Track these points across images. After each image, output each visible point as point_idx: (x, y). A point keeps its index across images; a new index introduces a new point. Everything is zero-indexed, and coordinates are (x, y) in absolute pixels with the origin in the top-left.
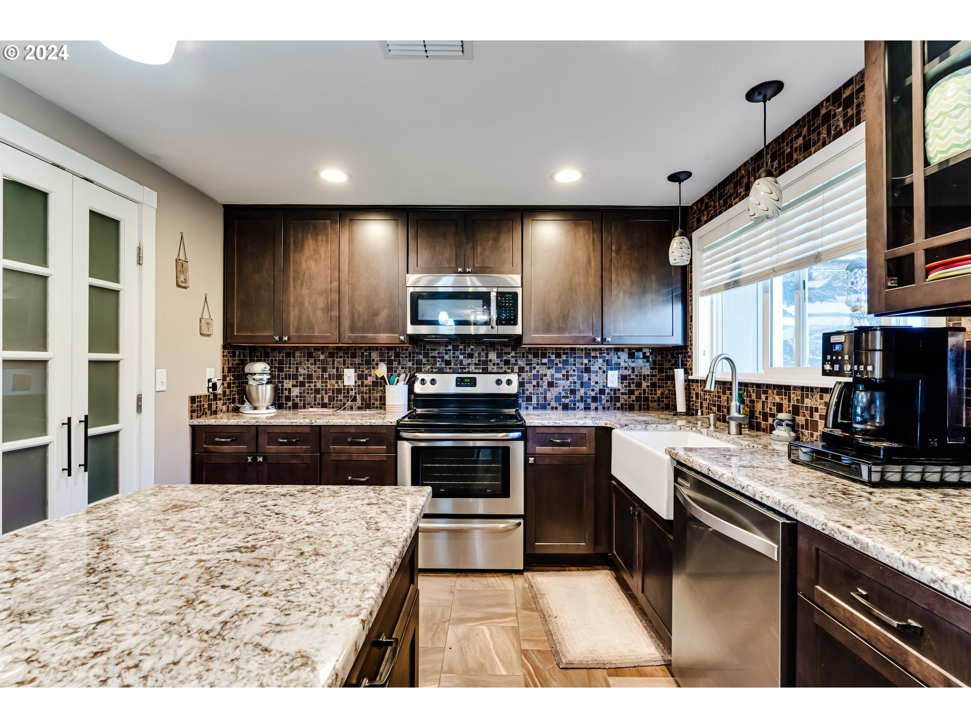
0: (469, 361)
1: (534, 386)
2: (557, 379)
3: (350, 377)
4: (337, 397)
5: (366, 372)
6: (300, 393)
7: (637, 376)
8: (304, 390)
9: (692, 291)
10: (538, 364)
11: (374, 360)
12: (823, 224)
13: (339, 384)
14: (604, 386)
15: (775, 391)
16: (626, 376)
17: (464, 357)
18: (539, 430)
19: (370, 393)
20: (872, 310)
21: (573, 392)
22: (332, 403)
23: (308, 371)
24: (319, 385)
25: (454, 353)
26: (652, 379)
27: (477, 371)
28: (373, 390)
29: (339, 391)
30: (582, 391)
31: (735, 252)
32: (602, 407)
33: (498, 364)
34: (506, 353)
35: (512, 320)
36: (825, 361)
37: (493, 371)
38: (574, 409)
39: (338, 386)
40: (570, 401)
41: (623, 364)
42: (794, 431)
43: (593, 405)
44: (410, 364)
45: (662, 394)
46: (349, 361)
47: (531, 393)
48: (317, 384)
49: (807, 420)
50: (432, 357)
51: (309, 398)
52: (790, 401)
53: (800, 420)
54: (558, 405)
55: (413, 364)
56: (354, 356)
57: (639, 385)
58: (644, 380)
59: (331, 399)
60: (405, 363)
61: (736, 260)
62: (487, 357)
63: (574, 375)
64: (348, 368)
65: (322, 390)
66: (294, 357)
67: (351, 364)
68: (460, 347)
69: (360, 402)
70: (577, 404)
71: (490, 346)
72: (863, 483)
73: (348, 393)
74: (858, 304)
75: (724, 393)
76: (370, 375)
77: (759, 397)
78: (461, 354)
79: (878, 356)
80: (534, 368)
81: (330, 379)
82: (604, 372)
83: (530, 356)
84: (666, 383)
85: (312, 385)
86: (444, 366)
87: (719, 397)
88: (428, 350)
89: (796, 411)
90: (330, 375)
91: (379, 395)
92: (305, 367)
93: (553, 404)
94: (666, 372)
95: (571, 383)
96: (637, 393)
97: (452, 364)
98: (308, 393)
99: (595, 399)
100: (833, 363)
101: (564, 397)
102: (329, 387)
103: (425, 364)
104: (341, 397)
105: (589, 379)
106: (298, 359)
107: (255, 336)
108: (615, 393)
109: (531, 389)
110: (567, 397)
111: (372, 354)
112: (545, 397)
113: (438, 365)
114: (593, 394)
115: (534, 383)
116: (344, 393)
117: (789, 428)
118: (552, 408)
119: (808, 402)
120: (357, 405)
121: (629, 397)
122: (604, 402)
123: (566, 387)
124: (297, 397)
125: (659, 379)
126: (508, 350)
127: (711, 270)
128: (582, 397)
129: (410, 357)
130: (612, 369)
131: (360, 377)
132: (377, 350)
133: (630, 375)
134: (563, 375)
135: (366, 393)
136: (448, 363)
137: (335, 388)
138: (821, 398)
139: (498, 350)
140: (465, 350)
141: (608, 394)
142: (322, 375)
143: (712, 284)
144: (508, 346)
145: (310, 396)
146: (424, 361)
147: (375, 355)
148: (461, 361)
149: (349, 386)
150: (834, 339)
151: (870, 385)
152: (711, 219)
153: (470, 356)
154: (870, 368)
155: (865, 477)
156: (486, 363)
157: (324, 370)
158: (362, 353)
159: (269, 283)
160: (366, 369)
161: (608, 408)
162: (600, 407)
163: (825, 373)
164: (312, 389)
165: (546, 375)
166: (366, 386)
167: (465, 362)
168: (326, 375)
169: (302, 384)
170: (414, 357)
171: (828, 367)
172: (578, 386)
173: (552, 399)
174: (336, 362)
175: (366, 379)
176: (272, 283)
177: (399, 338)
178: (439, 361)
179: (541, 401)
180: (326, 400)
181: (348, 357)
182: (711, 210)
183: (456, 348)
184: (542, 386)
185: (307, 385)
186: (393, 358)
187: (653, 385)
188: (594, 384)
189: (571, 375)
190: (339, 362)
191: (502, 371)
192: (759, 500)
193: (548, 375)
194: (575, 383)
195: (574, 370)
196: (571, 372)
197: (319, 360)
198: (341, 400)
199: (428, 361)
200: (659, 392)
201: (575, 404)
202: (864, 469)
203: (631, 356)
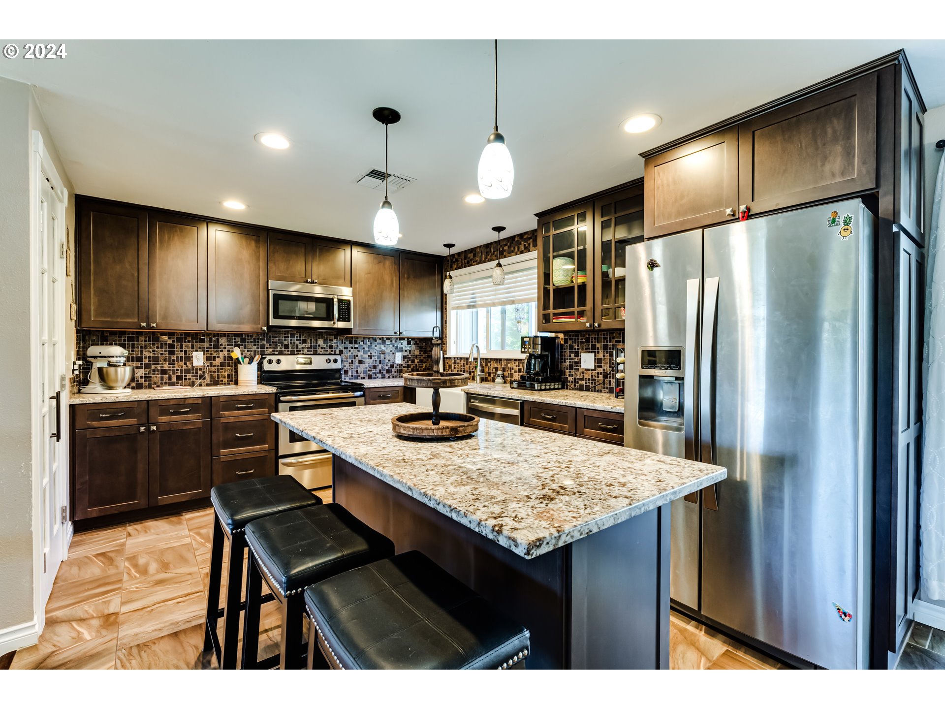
0: (303, 345)
1: (350, 363)
2: (364, 358)
3: (198, 359)
4: (186, 376)
5: (215, 354)
6: (145, 374)
7: (412, 355)
8: (150, 371)
9: (446, 306)
10: (352, 348)
11: (222, 345)
12: (515, 287)
13: (188, 365)
14: (393, 363)
15: (495, 362)
16: (406, 356)
17: (300, 343)
18: (372, 390)
19: (218, 372)
20: (539, 330)
21: (375, 367)
22: (180, 382)
23: (155, 354)
24: (166, 366)
25: (291, 340)
26: (420, 358)
27: (309, 353)
28: (222, 369)
29: (188, 371)
30: (380, 366)
31: (473, 290)
32: (392, 376)
33: (324, 348)
34: (330, 340)
35: (347, 318)
36: (522, 348)
37: (321, 353)
38: (375, 378)
39: (187, 366)
40: (373, 373)
41: (404, 349)
42: (504, 379)
43: (387, 375)
44: (255, 348)
45: (426, 367)
46: (197, 345)
47: (347, 368)
48: (164, 365)
49: (509, 374)
50: (273, 342)
51: (155, 378)
52: (501, 366)
53: (506, 374)
54: (365, 376)
55: (257, 348)
56: (202, 341)
57: (413, 361)
58: (416, 358)
59: (179, 378)
60: (250, 347)
61: (473, 294)
62: (317, 343)
63: (376, 356)
64: (197, 351)
65: (170, 370)
66: (138, 341)
67: (200, 348)
68: (296, 336)
69: (209, 380)
70: (377, 375)
71: (319, 335)
72: (536, 390)
73: (197, 373)
74: (520, 320)
75: (467, 364)
76: (218, 357)
77: (486, 365)
78: (297, 340)
79: (540, 346)
80: (350, 351)
81: (178, 361)
82: (393, 353)
83: (347, 342)
84: (428, 360)
85: (159, 367)
86: (283, 349)
87: (464, 366)
88: (270, 337)
89: (504, 370)
90: (177, 357)
91: (227, 373)
92: (151, 350)
93: (362, 375)
94: (428, 353)
95: (373, 361)
96: (412, 367)
97: (290, 348)
98: (154, 374)
99: (388, 371)
100: (525, 348)
101: (369, 370)
102: (177, 367)
103: (267, 348)
104: (189, 376)
105: (385, 358)
106: (143, 343)
107: (117, 322)
108: (400, 367)
109: (347, 366)
110: (371, 371)
111: (220, 339)
112: (357, 371)
113: (279, 349)
114: (387, 368)
115: (350, 361)
116: (193, 373)
117: (502, 378)
118: (362, 378)
119: (509, 366)
120: (206, 383)
121: (408, 369)
122: (393, 373)
123: (370, 364)
124: (141, 377)
125: (424, 358)
126: (332, 338)
127: (458, 296)
128: (380, 370)
129: (255, 342)
130: (398, 352)
131: (208, 359)
132: (225, 336)
133: (408, 355)
134: (369, 356)
135: (215, 372)
136: (287, 347)
137: (184, 368)
138: (515, 364)
139: (324, 338)
140: (300, 337)
141: (396, 367)
142: (170, 358)
143: (458, 304)
144: (332, 335)
145: (156, 377)
146: (267, 345)
147: (223, 341)
148: (297, 345)
149: (198, 366)
150: (525, 339)
151: (536, 358)
152: (459, 268)
153: (304, 341)
154: (537, 350)
155: (536, 388)
156: (315, 347)
157: (172, 353)
158: (211, 339)
159: (133, 275)
160: (214, 352)
161: (396, 377)
162: (391, 377)
163: (522, 352)
164: (158, 370)
165: (357, 356)
166: (215, 366)
167: (300, 346)
168: (174, 357)
169: (148, 366)
170: (258, 342)
171: (523, 350)
172: (378, 363)
173: (361, 372)
174: (184, 346)
175: (215, 360)
176: (136, 274)
177: (262, 328)
178: (279, 346)
179: (354, 374)
180: (174, 379)
181: (196, 342)
182: (459, 263)
183: (293, 336)
184: (355, 364)
185: (153, 367)
186: (239, 343)
187: (421, 361)
188: (387, 361)
189: (374, 356)
190: (187, 346)
191: (328, 353)
192: (511, 398)
193: (359, 356)
194: (376, 361)
195: (375, 352)
196: (373, 354)
197: (166, 344)
198: (189, 379)
199: (270, 345)
200: (424, 366)
201: (376, 375)
202: (536, 385)
203: (409, 343)
